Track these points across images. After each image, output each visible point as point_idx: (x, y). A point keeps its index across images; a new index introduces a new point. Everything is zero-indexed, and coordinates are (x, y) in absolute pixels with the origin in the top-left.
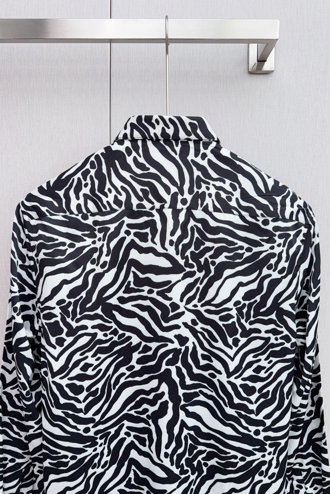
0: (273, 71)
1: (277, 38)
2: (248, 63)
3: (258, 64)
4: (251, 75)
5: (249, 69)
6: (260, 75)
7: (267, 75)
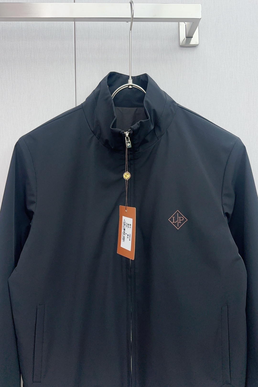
0: (198, 45)
1: (200, 18)
2: (179, 39)
3: (186, 39)
4: (182, 48)
5: (180, 43)
6: (188, 48)
7: (193, 48)
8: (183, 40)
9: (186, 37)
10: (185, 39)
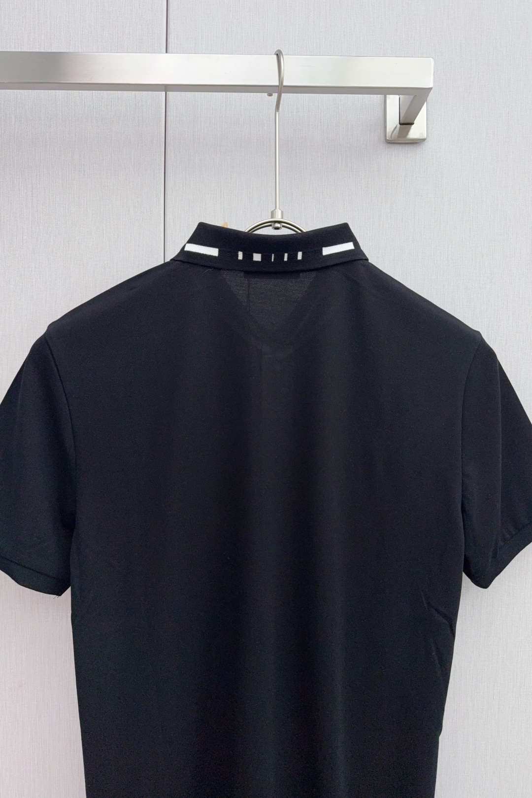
0: (424, 140)
1: (431, 87)
2: (385, 127)
3: (400, 128)
4: (390, 145)
5: (387, 136)
6: (404, 146)
7: (415, 145)
8: (393, 130)
9: (400, 124)
10: (396, 126)
